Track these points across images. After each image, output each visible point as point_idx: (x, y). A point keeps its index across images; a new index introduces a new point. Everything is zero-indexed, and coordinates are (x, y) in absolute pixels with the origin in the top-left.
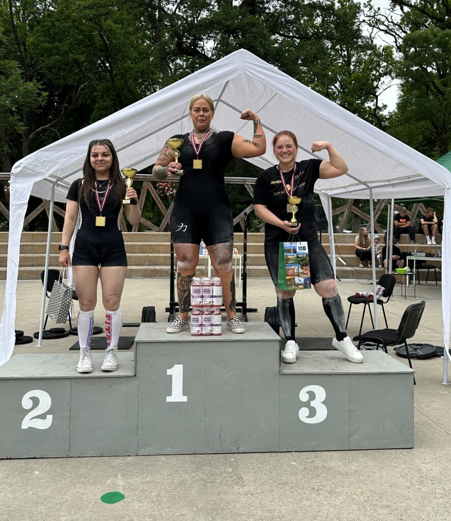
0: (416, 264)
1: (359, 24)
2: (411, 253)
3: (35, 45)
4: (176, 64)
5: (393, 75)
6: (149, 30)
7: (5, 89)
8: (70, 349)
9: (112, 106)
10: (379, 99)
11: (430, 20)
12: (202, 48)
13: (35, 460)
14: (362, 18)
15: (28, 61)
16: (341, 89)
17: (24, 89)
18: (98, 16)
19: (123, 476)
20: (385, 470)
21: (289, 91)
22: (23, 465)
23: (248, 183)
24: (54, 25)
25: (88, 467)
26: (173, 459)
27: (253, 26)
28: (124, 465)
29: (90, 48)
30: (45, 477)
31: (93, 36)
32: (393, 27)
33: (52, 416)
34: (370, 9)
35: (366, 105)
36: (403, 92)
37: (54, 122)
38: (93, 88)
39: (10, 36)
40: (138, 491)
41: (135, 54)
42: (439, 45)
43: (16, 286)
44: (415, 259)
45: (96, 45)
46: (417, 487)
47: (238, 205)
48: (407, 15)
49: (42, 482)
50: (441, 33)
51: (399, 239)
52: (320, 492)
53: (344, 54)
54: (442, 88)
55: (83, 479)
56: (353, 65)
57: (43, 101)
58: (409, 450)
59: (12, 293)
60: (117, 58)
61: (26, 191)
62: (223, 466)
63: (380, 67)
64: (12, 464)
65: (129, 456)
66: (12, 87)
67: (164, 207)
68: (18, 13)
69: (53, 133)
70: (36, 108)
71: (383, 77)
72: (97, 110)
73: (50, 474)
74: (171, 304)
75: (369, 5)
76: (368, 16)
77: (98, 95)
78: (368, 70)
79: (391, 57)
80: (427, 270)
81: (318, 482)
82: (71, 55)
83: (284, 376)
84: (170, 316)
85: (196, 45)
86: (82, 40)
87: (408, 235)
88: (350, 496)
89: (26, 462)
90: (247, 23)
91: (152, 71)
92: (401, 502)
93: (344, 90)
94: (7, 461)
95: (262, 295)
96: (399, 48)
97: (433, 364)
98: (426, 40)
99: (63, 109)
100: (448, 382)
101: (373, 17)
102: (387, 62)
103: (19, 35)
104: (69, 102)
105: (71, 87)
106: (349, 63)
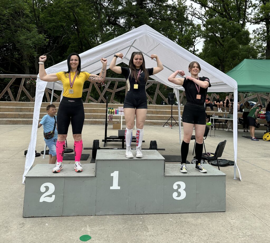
0: (214, 121)
1: (187, 15)
2: (212, 115)
3: (44, 18)
4: (107, 28)
5: (201, 37)
6: (95, 13)
7: (29, 37)
9: (78, 46)
10: (195, 47)
11: (217, 14)
12: (119, 22)
13: (46, 218)
14: (188, 12)
15: (40, 25)
16: (178, 42)
17: (38, 37)
18: (73, 6)
19: (90, 226)
20: (214, 223)
21: (166, 44)
22: (40, 220)
24: (53, 10)
25: (72, 222)
26: (113, 217)
27: (142, 14)
28: (89, 220)
29: (69, 20)
30: (51, 227)
31: (70, 15)
32: (201, 16)
33: (55, 195)
34: (192, 8)
36: (205, 44)
37: (50, 52)
38: (69, 37)
39: (32, 13)
40: (98, 234)
41: (88, 24)
42: (221, 24)
43: (37, 130)
44: (214, 118)
45: (71, 19)
46: (230, 232)
48: (207, 11)
49: (50, 230)
50: (222, 19)
52: (185, 235)
53: (180, 27)
54: (223, 43)
55: (70, 228)
56: (184, 32)
57: (46, 43)
58: (224, 212)
59: (34, 134)
60: (81, 25)
61: (44, 86)
62: (137, 221)
63: (196, 33)
64: (35, 220)
65: (91, 215)
66: (33, 36)
67: (100, 92)
68: (36, 3)
69: (49, 57)
70: (43, 46)
71: (197, 37)
72: (70, 48)
73: (54, 225)
74: (105, 138)
75: (191, 6)
76: (191, 11)
77: (71, 41)
78: (190, 34)
79: (200, 29)
80: (219, 123)
81: (184, 230)
82: (60, 23)
83: (166, 177)
84: (105, 144)
85: (116, 21)
86: (65, 17)
87: (210, 107)
88: (200, 237)
89: (41, 219)
90: (140, 13)
91: (96, 31)
92: (224, 240)
94: (32, 218)
95: (146, 134)
96: (204, 25)
97: (228, 169)
98: (216, 22)
99: (55, 46)
100: (236, 178)
101: (193, 12)
102: (198, 31)
103: (36, 13)
104: (58, 43)
105: (58, 37)
106: (182, 31)
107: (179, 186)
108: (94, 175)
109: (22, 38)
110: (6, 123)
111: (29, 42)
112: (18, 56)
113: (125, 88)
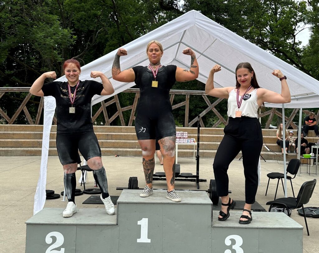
0: (318, 151)
2: (315, 143)
3: (69, 5)
4: (160, 16)
5: (306, 21)
7: (50, 34)
8: (83, 203)
9: (118, 44)
10: (296, 37)
12: (176, 5)
15: (65, 15)
16: (270, 31)
17: (62, 34)
21: (225, 37)
23: (204, 95)
29: (104, 6)
33: (64, 249)
35: (288, 41)
36: (313, 32)
37: (81, 54)
38: (106, 32)
41: (133, 10)
43: (47, 163)
44: (317, 148)
45: (107, 5)
47: (198, 109)
51: (307, 134)
53: (273, 7)
56: (279, 15)
57: (73, 41)
59: (44, 168)
60: (121, 13)
61: (54, 103)
63: (297, 16)
66: (54, 32)
70: (69, 46)
71: (299, 22)
72: (108, 47)
77: (109, 37)
78: (288, 18)
79: (305, 9)
82: (92, 11)
83: (214, 228)
85: (172, 3)
87: (314, 131)
91: (143, 21)
93: (272, 31)
96: (310, 3)
99: (87, 46)
102: (302, 12)
104: (91, 41)
105: (92, 31)
106: (276, 13)
107: (233, 242)
108: (115, 223)
109: (41, 35)
110: (21, 153)
111: (50, 41)
112: (36, 60)
113: (184, 104)
